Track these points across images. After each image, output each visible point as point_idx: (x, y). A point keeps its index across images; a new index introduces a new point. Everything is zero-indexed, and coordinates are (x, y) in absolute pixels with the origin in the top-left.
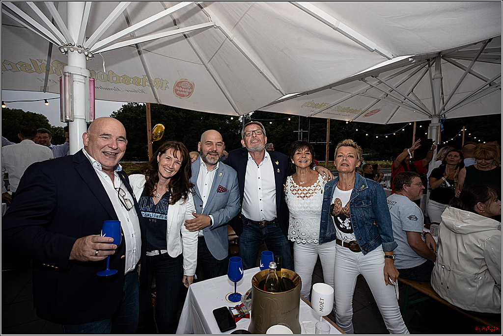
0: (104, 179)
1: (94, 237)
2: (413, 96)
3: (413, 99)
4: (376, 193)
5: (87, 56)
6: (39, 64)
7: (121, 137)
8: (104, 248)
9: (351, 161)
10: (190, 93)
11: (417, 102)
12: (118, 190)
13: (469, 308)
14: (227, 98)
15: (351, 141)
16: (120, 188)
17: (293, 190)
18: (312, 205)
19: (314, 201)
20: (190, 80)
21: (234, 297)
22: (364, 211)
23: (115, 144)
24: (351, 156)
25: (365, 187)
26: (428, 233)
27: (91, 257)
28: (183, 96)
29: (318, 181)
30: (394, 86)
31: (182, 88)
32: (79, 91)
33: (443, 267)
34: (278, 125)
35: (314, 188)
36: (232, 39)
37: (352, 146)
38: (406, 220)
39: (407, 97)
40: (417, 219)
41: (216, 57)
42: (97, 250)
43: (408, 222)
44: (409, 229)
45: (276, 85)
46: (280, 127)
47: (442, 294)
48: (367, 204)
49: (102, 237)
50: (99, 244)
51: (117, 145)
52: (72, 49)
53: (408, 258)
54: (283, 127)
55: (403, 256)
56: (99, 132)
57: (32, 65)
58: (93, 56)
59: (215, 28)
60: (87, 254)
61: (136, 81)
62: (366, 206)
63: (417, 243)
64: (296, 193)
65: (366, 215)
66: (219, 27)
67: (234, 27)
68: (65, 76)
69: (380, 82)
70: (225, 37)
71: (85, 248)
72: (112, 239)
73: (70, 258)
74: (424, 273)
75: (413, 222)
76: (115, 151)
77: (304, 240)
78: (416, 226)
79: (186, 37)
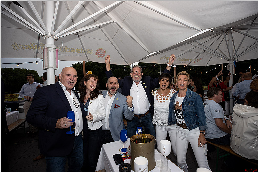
0: (67, 93)
1: (64, 118)
2: (219, 51)
3: (219, 52)
4: (196, 99)
5: (54, 39)
6: (34, 45)
7: (75, 75)
8: (68, 123)
9: (185, 82)
10: (104, 55)
11: (221, 53)
12: (73, 99)
13: (251, 158)
14: (122, 57)
15: (185, 72)
16: (73, 98)
17: (157, 98)
18: (165, 106)
19: (166, 104)
20: (103, 49)
21: (124, 150)
22: (190, 109)
23: (73, 78)
24: (185, 80)
25: (191, 95)
26: (227, 119)
27: (64, 127)
28: (101, 57)
29: (169, 94)
30: (208, 46)
31: (100, 53)
32: (51, 55)
33: (236, 136)
34: (150, 70)
35: (167, 97)
36: (122, 27)
37: (186, 74)
38: (214, 113)
39: (215, 51)
40: (220, 111)
41: (115, 37)
42: (66, 124)
43: (215, 113)
44: (216, 117)
45: (145, 48)
46: (151, 71)
47: (236, 151)
48: (192, 105)
49: (68, 119)
50: (66, 122)
51: (74, 79)
52: (48, 36)
53: (217, 133)
54: (153, 71)
55: (214, 132)
56: (66, 73)
57: (31, 46)
58: (57, 39)
59: (114, 23)
60: (62, 126)
61: (78, 51)
62: (191, 106)
63: (221, 124)
64: (158, 99)
65: (191, 110)
66: (115, 22)
67: (123, 22)
68: (45, 48)
69: (200, 44)
70: (119, 27)
71: (61, 123)
72: (71, 120)
73: (56, 127)
74: (226, 140)
75: (217, 113)
76: (73, 81)
77: (159, 123)
78: (220, 115)
79: (100, 28)
